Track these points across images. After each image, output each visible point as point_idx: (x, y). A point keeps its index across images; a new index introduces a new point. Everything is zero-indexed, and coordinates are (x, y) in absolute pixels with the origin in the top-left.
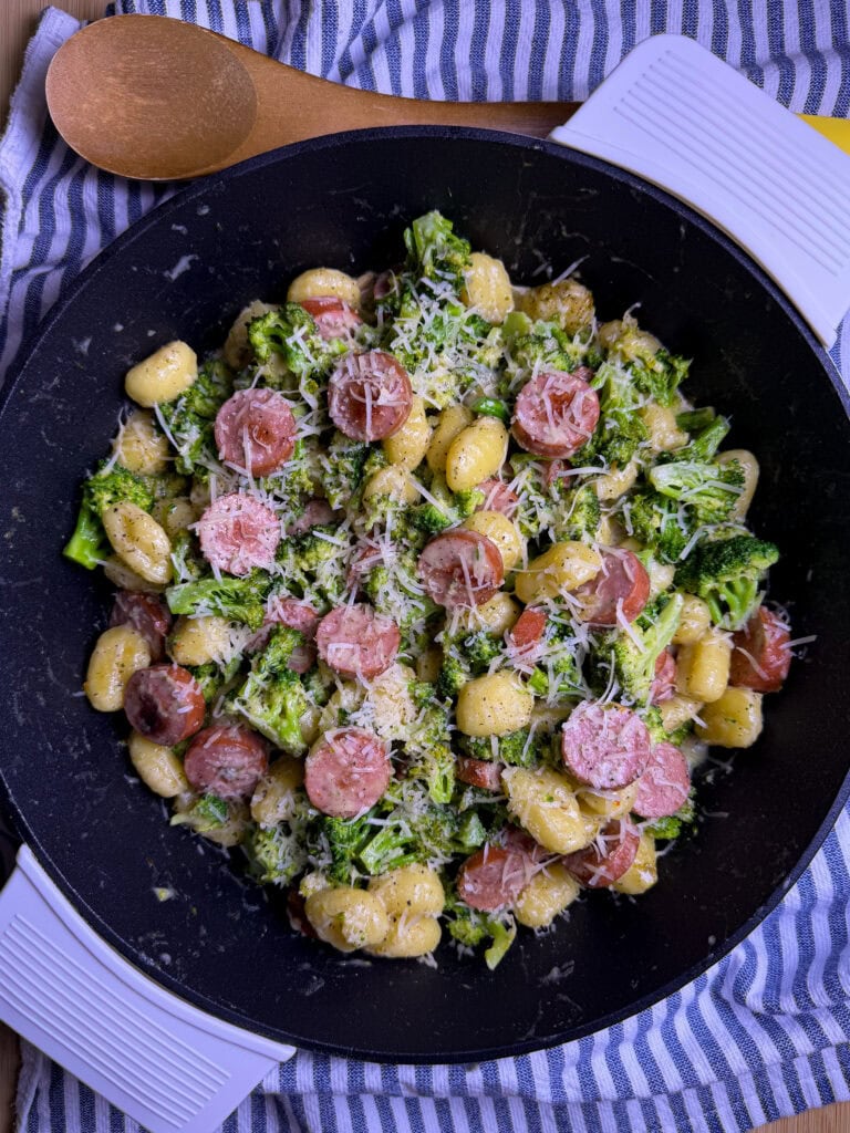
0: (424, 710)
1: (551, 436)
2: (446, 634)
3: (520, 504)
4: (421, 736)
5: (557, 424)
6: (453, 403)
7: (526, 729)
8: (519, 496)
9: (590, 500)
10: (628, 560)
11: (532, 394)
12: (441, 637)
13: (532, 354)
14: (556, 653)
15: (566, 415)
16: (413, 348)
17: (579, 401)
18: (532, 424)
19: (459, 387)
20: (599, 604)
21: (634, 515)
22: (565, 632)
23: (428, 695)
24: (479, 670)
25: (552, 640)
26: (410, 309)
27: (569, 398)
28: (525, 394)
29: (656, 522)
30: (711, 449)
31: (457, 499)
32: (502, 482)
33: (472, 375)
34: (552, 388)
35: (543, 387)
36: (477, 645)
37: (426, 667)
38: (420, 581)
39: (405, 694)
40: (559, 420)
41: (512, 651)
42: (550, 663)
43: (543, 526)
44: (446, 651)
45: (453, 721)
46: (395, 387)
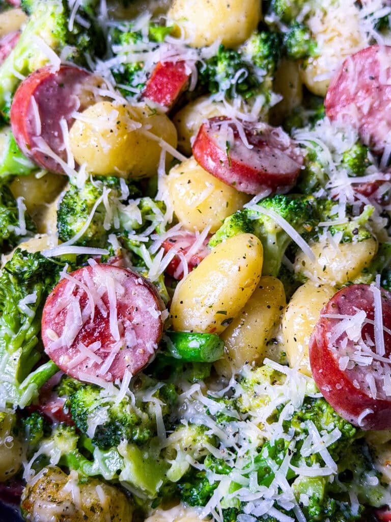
0: (300, 19)
1: (116, 280)
2: (267, 101)
3: (162, 236)
5: (105, 299)
8: (163, 246)
9: (69, 219)
10: (34, 134)
11: (135, 348)
13: (128, 408)
14: (136, 52)
15: (90, 310)
16: (306, 432)
17: (70, 331)
18: (139, 303)
19: (237, 395)
20: (78, 87)
23: (293, 35)
24: (231, 49)
25: (140, 69)
26: (310, 492)
27: (82, 336)
28: (145, 351)
34: (105, 356)
35: (117, 359)
36: (231, 71)
37: (292, 86)
38: (301, 146)
39: (320, 39)
40: (100, 303)
41: (190, 57)
42: (145, 43)
43: (134, 203)
44: (269, 80)
46: (338, 341)
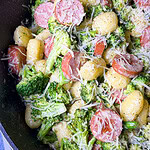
0: (128, 19)
1: (108, 114)
3: (110, 93)
4: (128, 10)
6: (144, 127)
7: (94, 17)
8: (111, 96)
9: (87, 96)
10: (71, 74)
11: (118, 130)
12: (127, 45)
13: (121, 147)
14: (89, 42)
18: (116, 118)
19: (143, 134)
20: (78, 58)
21: (68, 97)
22: (87, 50)
25: (91, 46)
27: (103, 131)
29: (60, 96)
30: (43, 127)
31: (136, 88)
32: (119, 100)
33: (139, 139)
34: (110, 134)
35: (114, 134)
36: (115, 41)
37: (128, 37)
38: (140, 59)
40: (106, 120)
44: (125, 40)
45: (118, 17)
